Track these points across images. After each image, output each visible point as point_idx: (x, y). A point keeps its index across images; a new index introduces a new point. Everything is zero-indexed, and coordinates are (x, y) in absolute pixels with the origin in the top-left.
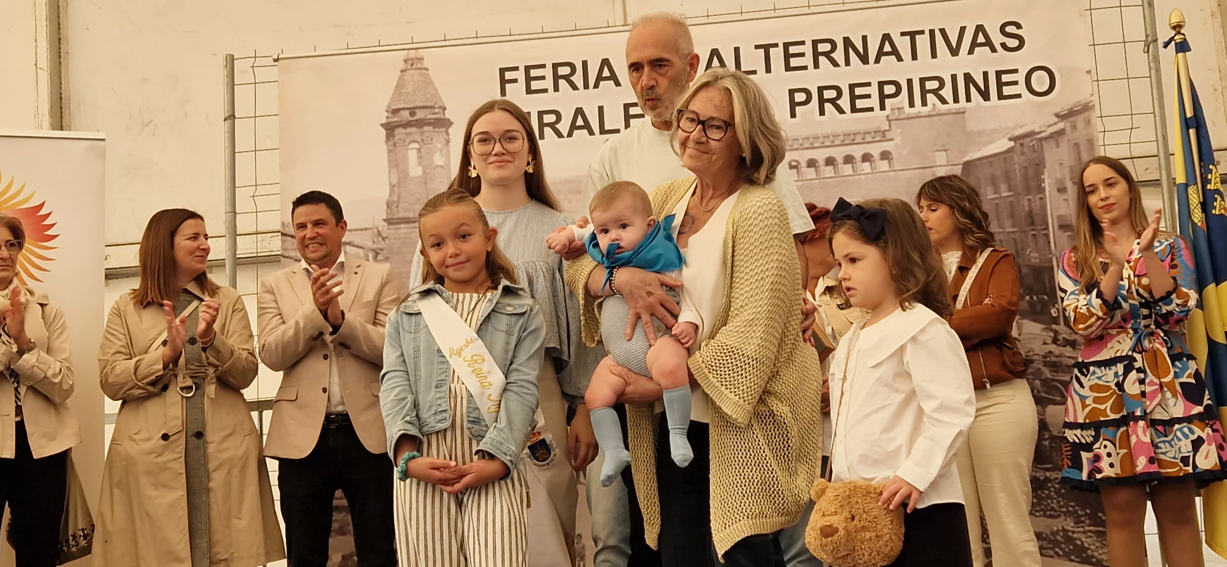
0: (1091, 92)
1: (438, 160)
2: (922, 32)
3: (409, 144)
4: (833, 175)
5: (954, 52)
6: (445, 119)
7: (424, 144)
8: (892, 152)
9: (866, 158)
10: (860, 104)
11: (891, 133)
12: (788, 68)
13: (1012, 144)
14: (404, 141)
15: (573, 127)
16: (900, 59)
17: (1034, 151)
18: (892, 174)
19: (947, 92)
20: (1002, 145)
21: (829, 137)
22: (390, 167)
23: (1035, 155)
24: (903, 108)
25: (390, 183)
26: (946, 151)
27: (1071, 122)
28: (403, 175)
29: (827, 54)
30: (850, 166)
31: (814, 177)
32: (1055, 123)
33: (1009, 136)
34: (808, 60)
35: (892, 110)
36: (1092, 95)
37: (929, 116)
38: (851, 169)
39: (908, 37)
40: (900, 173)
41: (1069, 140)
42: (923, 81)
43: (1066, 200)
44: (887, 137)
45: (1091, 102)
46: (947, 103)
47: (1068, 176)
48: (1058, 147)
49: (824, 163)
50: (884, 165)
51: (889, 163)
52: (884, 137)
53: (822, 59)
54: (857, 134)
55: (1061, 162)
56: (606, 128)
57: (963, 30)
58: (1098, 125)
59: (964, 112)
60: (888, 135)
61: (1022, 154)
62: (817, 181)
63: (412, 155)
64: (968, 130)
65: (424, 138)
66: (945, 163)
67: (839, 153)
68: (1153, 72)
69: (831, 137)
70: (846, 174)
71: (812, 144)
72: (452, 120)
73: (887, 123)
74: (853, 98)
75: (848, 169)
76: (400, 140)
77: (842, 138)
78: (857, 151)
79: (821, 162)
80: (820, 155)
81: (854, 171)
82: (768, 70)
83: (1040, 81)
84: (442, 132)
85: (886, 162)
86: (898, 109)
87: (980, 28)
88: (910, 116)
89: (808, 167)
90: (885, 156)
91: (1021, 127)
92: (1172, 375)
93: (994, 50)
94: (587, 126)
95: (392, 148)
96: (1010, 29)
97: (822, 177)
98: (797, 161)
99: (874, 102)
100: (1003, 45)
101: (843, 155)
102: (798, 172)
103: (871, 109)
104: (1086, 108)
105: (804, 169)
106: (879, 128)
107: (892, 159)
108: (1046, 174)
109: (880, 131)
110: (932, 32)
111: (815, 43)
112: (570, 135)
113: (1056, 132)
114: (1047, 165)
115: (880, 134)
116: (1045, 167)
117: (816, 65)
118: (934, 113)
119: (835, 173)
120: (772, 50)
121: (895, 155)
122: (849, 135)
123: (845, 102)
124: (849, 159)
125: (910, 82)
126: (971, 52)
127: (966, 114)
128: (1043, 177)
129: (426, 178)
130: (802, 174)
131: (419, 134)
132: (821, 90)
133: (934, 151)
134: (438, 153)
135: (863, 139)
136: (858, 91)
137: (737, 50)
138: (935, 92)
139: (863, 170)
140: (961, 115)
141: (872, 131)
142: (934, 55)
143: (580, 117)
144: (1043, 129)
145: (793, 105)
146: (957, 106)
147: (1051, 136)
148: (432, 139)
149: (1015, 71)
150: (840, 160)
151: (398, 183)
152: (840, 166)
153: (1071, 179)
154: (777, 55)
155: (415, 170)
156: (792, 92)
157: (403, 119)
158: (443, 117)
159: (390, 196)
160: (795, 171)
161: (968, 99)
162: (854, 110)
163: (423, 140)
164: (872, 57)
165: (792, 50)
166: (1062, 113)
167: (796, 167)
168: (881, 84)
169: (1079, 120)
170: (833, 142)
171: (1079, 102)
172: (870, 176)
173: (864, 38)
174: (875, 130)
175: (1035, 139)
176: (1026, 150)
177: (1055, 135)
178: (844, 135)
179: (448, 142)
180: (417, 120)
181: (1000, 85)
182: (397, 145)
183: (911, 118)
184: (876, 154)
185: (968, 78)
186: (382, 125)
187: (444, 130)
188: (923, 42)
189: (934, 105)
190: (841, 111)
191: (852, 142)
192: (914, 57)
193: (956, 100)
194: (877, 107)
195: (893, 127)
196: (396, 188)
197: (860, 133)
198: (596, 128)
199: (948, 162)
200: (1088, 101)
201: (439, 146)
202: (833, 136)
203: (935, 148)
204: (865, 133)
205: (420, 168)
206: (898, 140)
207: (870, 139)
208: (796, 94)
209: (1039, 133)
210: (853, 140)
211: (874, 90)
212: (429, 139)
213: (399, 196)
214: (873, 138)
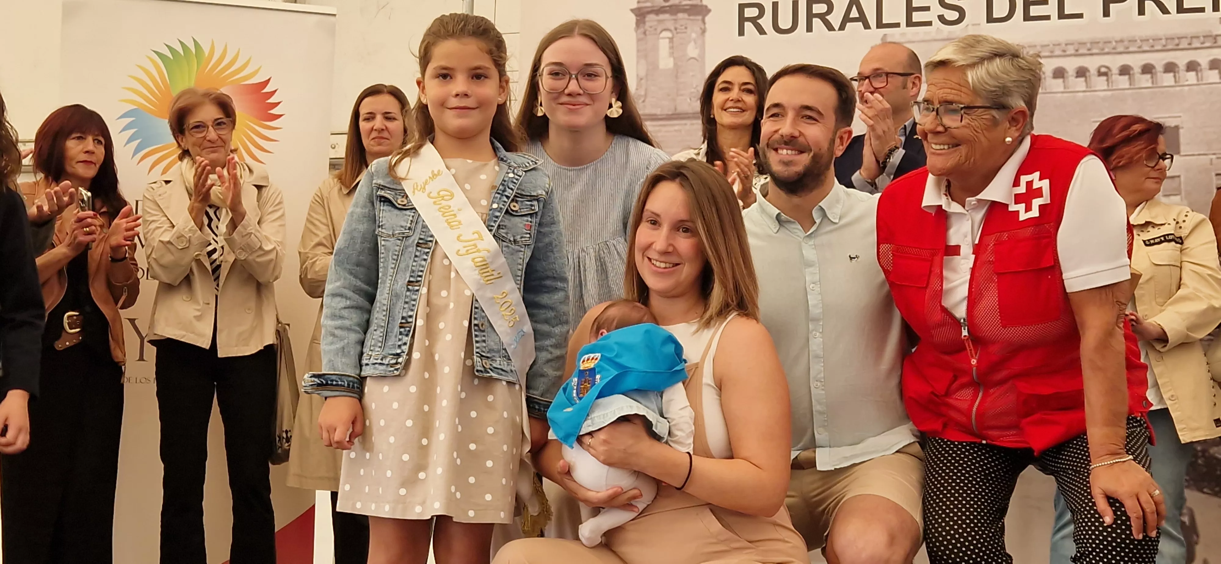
1: (692, 51)
3: (661, 32)
4: (1150, 85)
6: (702, 6)
7: (677, 33)
9: (1192, 66)
10: (1188, 3)
14: (656, 29)
15: (847, 19)
21: (1148, 40)
22: (638, 57)
25: (637, 75)
28: (653, 66)
30: (1172, 74)
31: (1127, 86)
38: (1173, 79)
49: (1140, 71)
50: (1212, 76)
52: (1215, 42)
54: (1182, 38)
56: (885, 21)
62: (1130, 91)
63: (664, 45)
65: (678, 26)
67: (1158, 60)
69: (1151, 41)
70: (1165, 84)
72: (710, 7)
75: (1168, 80)
76: (651, 27)
77: (1163, 42)
78: (1181, 59)
79: (1137, 70)
80: (1136, 61)
81: (1176, 82)
84: (698, 20)
85: (1216, 71)
89: (1120, 74)
90: (1216, 65)
94: (862, 18)
95: (642, 36)
97: (1137, 86)
98: (1107, 67)
101: (1164, 62)
102: (1107, 80)
103: (1202, 10)
105: (1116, 77)
106: (1210, 31)
109: (1211, 36)
112: (842, 27)
115: (1210, 39)
119: (1153, 83)
122: (1173, 39)
123: (1170, 1)
124: (1170, 68)
129: (677, 72)
130: (1112, 82)
131: (673, 22)
134: (692, 44)
135: (1190, 44)
139: (1187, 80)
141: (1201, 35)
143: (854, 7)
145: (1107, 2)
148: (686, 28)
150: (1159, 68)
151: (647, 75)
152: (1159, 74)
155: (666, 62)
157: (656, 4)
158: (699, 3)
159: (637, 89)
160: (1105, 78)
162: (1181, 9)
163: (676, 29)
167: (1105, 74)
170: (1152, 46)
172: (1195, 87)
174: (1205, 34)
178: (1167, 39)
179: (704, 31)
180: (670, 6)
182: (647, 33)
184: (1204, 62)
186: (632, 10)
187: (700, 18)
190: (1164, 11)
191: (1176, 47)
196: (643, 81)
197: (1186, 37)
198: (872, 21)
201: (694, 35)
202: (1154, 40)
204: (1192, 38)
205: (672, 59)
207: (1199, 45)
210: (1178, 45)
212: (683, 27)
213: (646, 90)
214: (1202, 43)
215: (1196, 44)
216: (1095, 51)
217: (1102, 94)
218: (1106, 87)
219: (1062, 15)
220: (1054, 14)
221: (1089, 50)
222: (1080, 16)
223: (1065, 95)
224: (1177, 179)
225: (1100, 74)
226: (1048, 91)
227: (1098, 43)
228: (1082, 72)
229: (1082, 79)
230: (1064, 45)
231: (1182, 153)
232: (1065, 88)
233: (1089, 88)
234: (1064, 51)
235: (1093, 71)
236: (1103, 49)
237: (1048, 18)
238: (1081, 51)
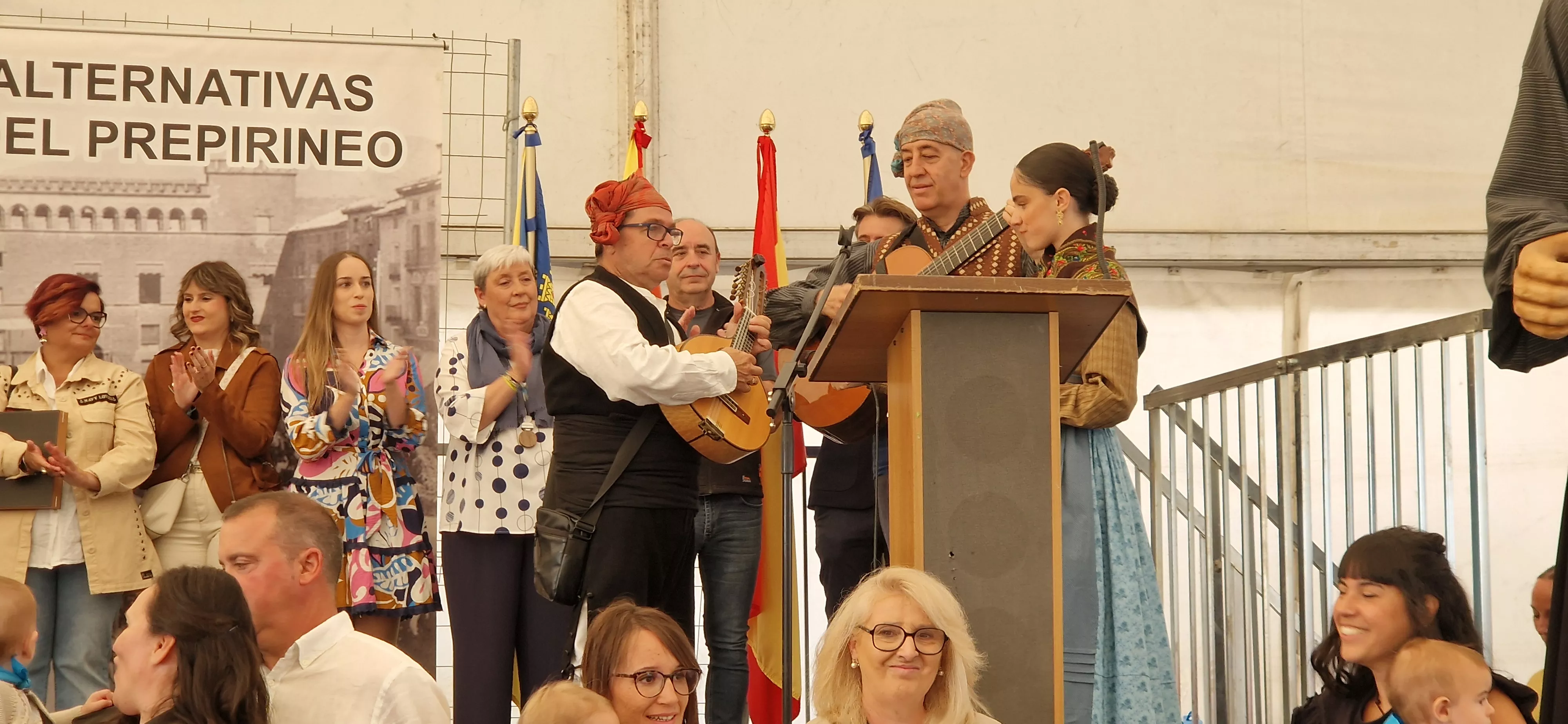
0: (439, 169)
2: (256, 74)
4: (133, 230)
5: (292, 102)
8: (207, 211)
9: (176, 214)
10: (174, 149)
11: (208, 188)
12: (92, 95)
13: (345, 218)
16: (227, 102)
17: (369, 229)
18: (204, 236)
19: (278, 149)
20: (334, 218)
21: (133, 184)
23: (369, 233)
24: (225, 160)
26: (269, 217)
27: (414, 201)
29: (141, 85)
30: (155, 221)
31: (111, 229)
32: (396, 200)
33: (344, 208)
34: (117, 89)
35: (212, 161)
36: (440, 173)
37: (255, 174)
38: (156, 226)
39: (240, 78)
40: (213, 236)
41: (409, 221)
42: (251, 131)
43: (398, 289)
44: (203, 193)
45: (438, 180)
46: (276, 161)
47: (403, 261)
48: (396, 227)
49: (124, 215)
50: (195, 226)
51: (202, 223)
52: (199, 192)
53: (135, 91)
54: (167, 184)
55: (397, 245)
57: (304, 77)
58: (443, 206)
59: (295, 175)
60: (205, 190)
61: (356, 231)
62: (113, 235)
64: (297, 195)
66: (267, 231)
67: (143, 205)
68: (510, 154)
69: (136, 185)
70: (149, 230)
71: (112, 190)
73: (205, 176)
74: (167, 141)
75: (151, 225)
77: (149, 187)
78: (166, 206)
79: (121, 213)
80: (121, 205)
81: (159, 229)
82: (67, 94)
83: (385, 149)
85: (199, 221)
86: (220, 161)
87: (323, 79)
88: (232, 171)
89: (105, 217)
90: (198, 214)
91: (358, 199)
92: (393, 502)
93: (336, 106)
96: (358, 84)
97: (120, 230)
98: (92, 209)
99: (192, 149)
100: (348, 102)
101: (149, 208)
102: (91, 222)
103: (187, 157)
104: (432, 187)
105: (100, 219)
106: (195, 180)
107: (206, 219)
108: (379, 256)
109: (194, 185)
110: (268, 76)
111: (128, 70)
113: (396, 210)
114: (382, 247)
115: (195, 188)
116: (379, 249)
117: (127, 97)
118: (260, 171)
119: (137, 228)
120: (74, 71)
121: (209, 215)
122: (158, 185)
123: (156, 145)
124: (154, 214)
125: (236, 131)
126: (310, 105)
127: (297, 177)
128: (375, 260)
130: (96, 225)
132: (129, 127)
133: (255, 216)
135: (174, 191)
136: (174, 134)
137: (30, 66)
138: (264, 147)
139: (170, 228)
140: (291, 178)
141: (185, 183)
142: (267, 103)
144: (382, 205)
145: (94, 141)
146: (287, 166)
147: (389, 215)
149: (358, 134)
150: (144, 213)
152: (143, 220)
153: (406, 266)
154: (80, 78)
156: (94, 125)
160: (88, 220)
161: (302, 160)
162: (167, 155)
164: (195, 94)
165: (99, 74)
166: (405, 189)
167: (89, 216)
168: (202, 130)
169: (423, 200)
170: (137, 191)
171: (424, 179)
172: (178, 236)
173: (188, 72)
174: (190, 182)
175: (372, 215)
176: (359, 227)
177: (394, 213)
178: (152, 184)
181: (340, 147)
183: (233, 174)
184: (187, 210)
185: (304, 136)
188: (256, 85)
189: (261, 162)
190: (151, 155)
191: (161, 194)
192: (244, 102)
193: (287, 160)
194: (194, 155)
195: (211, 182)
197: (171, 184)
199: (270, 230)
200: (434, 179)
202: (139, 184)
203: (257, 213)
204: (178, 185)
206: (215, 197)
207: (184, 193)
208: (98, 128)
209: (377, 209)
210: (162, 191)
211: (192, 136)
214: (187, 192)
215: (181, 192)
216: (80, 191)
217: (86, 236)
218: (89, 229)
219: (47, 151)
220: (39, 149)
221: (74, 189)
222: (65, 153)
223: (48, 234)
224: (156, 329)
225: (85, 215)
226: (30, 229)
227: (83, 182)
228: (65, 212)
229: (66, 219)
230: (47, 183)
231: (162, 302)
232: (48, 227)
233: (73, 230)
234: (48, 188)
235: (77, 211)
236: (88, 190)
237: (32, 152)
238: (66, 190)
